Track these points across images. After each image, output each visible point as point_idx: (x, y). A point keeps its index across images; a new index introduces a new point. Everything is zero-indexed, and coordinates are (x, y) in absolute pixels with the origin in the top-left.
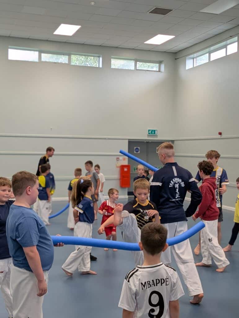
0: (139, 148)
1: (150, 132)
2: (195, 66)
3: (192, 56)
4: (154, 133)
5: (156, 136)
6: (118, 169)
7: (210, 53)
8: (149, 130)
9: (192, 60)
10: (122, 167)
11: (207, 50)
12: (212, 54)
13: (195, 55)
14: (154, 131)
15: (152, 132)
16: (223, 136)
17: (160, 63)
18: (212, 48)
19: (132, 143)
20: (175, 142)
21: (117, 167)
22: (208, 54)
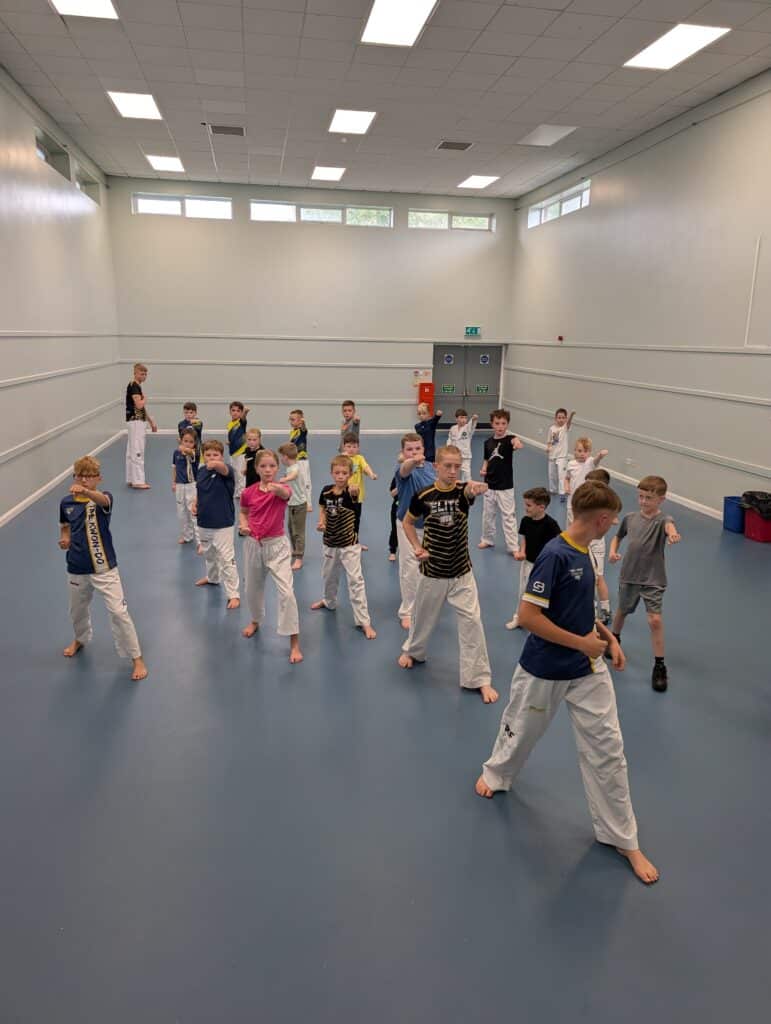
0: (452, 356)
1: (469, 331)
2: (543, 221)
3: (539, 205)
4: (476, 333)
5: (479, 337)
6: (417, 390)
7: (561, 201)
8: (467, 328)
9: (538, 213)
10: (423, 386)
11: (558, 197)
12: (564, 205)
13: (544, 203)
14: (476, 329)
15: (473, 332)
16: (564, 343)
17: (491, 216)
18: (566, 193)
19: (439, 349)
20: (510, 347)
21: (416, 386)
22: (557, 205)
